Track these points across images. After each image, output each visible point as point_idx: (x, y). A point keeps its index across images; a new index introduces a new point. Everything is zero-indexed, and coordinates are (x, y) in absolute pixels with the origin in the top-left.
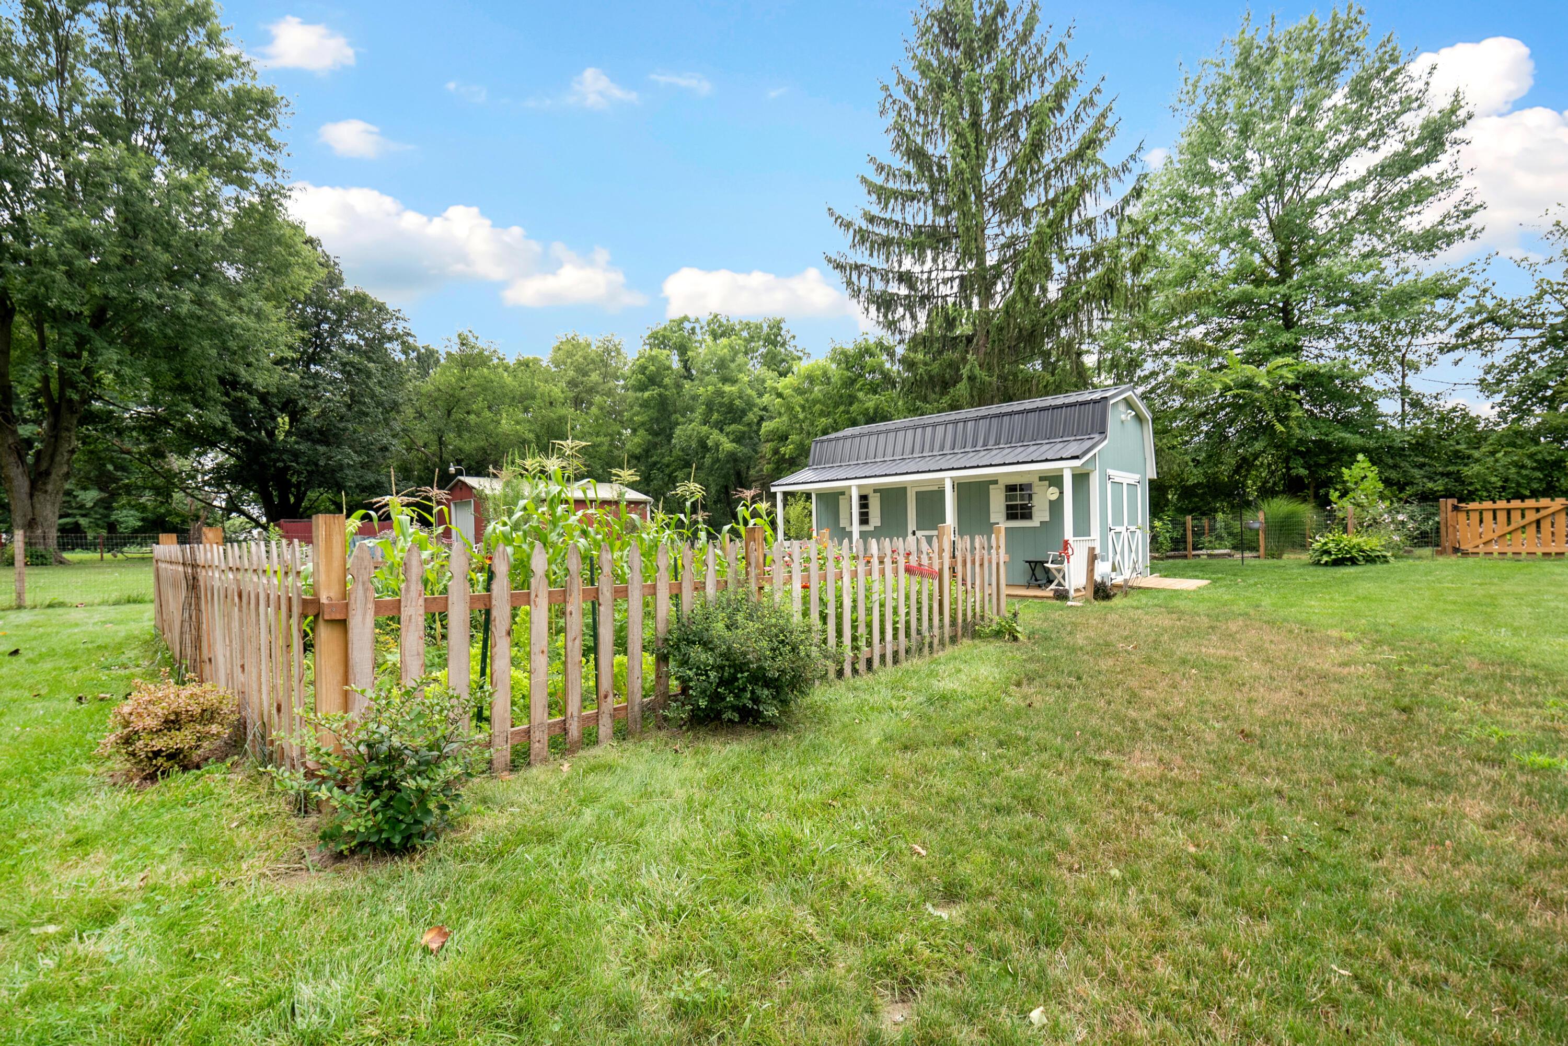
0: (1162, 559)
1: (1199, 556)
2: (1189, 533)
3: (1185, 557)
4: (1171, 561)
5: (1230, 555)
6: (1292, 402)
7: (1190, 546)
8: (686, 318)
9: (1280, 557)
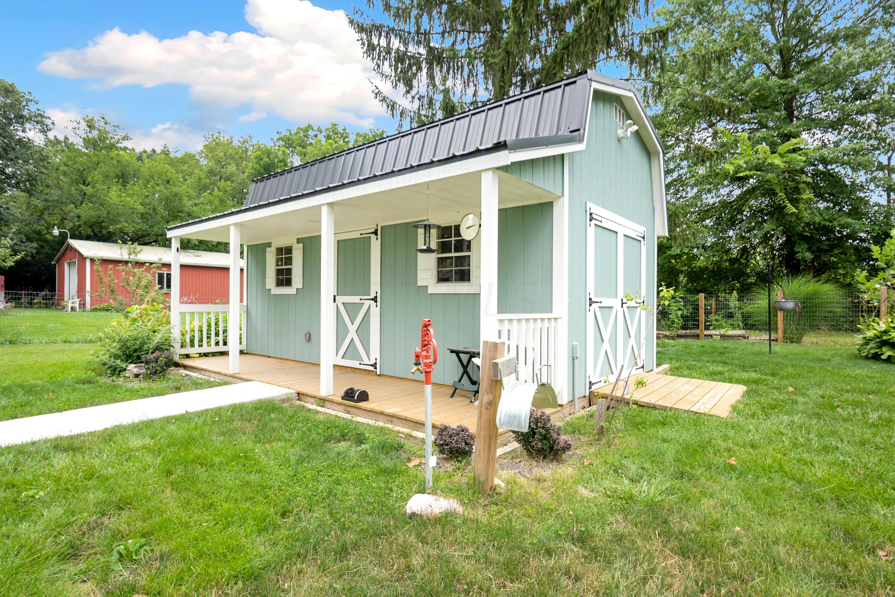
0: (673, 338)
1: (711, 336)
2: (702, 312)
3: (697, 336)
4: (682, 341)
5: (744, 337)
6: (802, 186)
7: (702, 326)
8: (310, 127)
9: (799, 341)
